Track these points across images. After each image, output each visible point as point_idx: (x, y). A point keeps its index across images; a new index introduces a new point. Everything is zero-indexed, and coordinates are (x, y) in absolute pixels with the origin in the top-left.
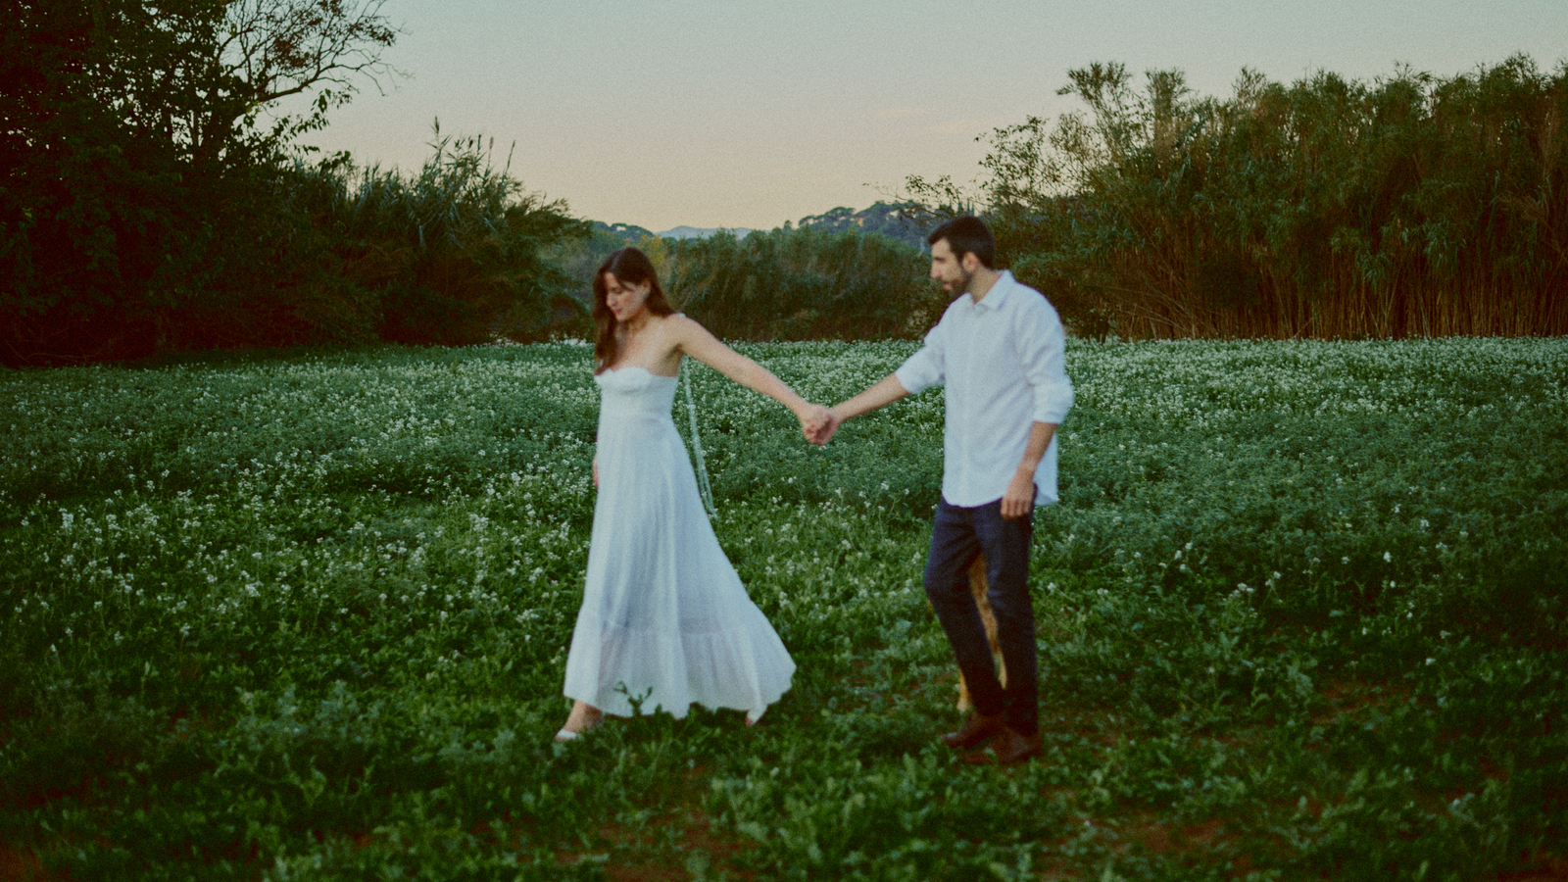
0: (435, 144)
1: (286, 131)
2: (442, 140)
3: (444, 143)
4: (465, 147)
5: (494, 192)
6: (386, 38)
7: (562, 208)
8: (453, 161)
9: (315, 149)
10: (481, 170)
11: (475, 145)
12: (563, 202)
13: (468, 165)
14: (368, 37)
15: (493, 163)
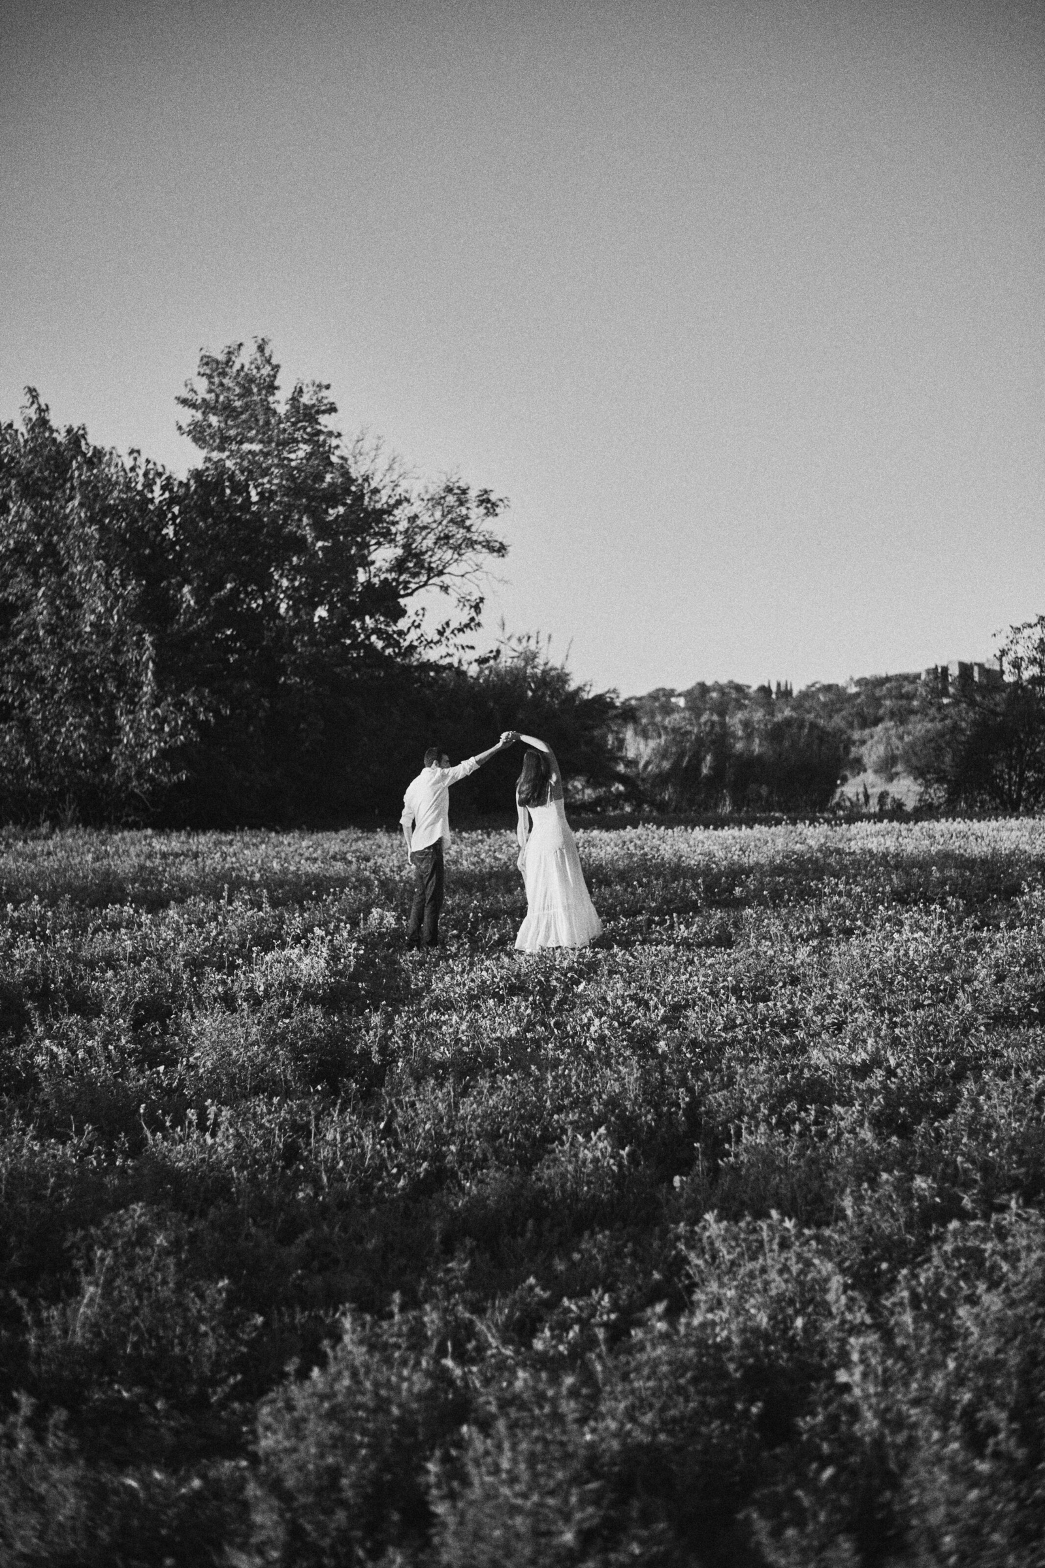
0: (502, 639)
1: (448, 633)
2: (508, 635)
3: (509, 639)
4: (524, 641)
5: (553, 681)
6: (501, 550)
7: (613, 695)
8: (516, 654)
9: (472, 648)
10: (540, 661)
11: (533, 641)
12: (614, 691)
13: (530, 658)
14: (484, 550)
15: (551, 657)
